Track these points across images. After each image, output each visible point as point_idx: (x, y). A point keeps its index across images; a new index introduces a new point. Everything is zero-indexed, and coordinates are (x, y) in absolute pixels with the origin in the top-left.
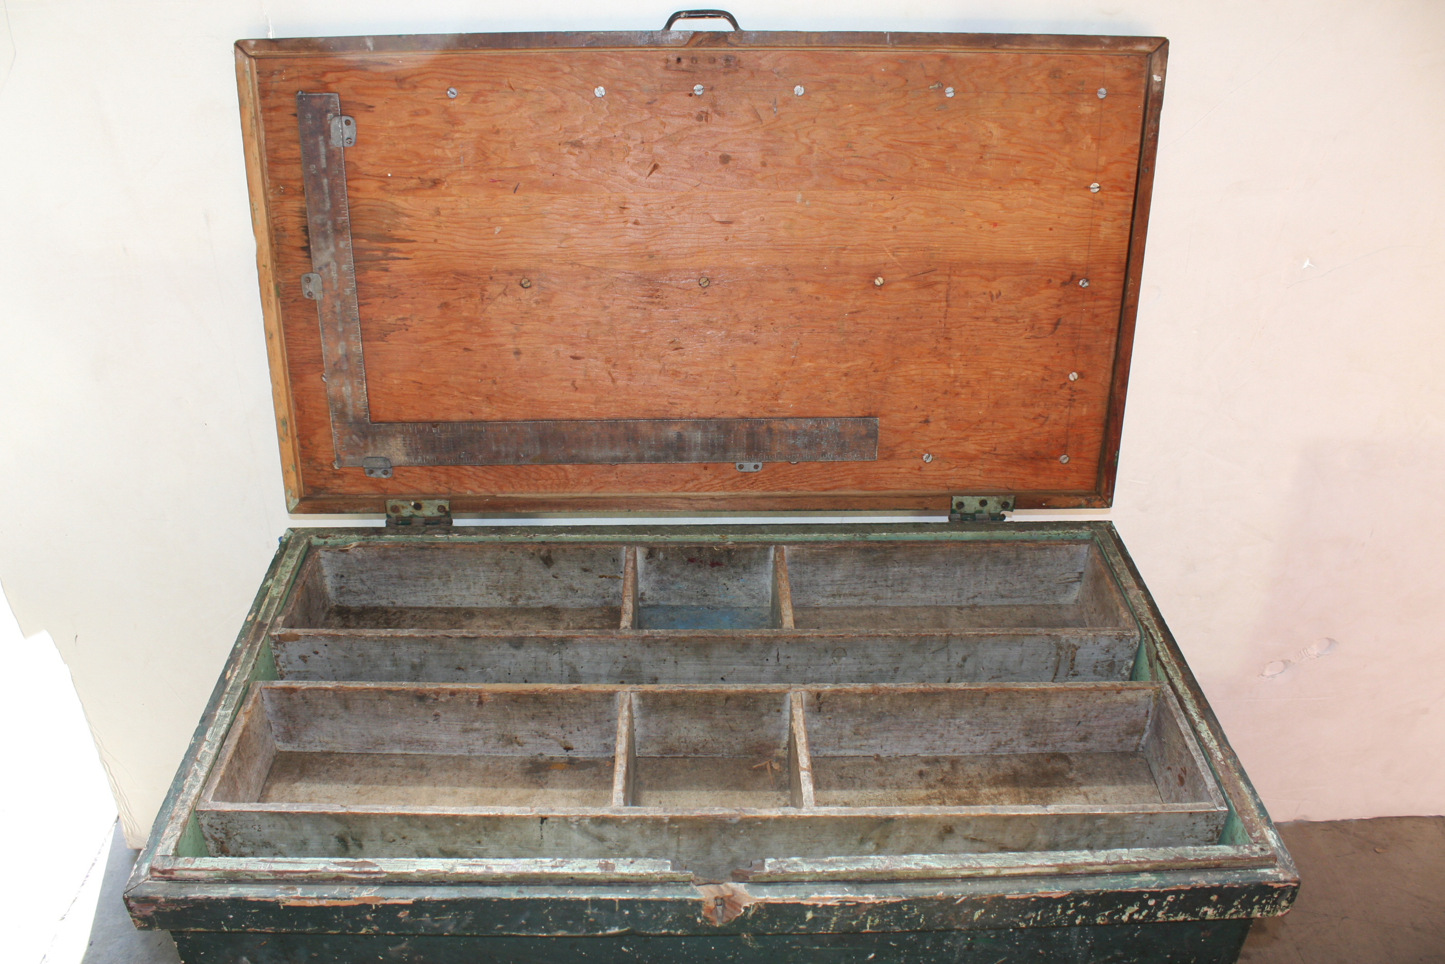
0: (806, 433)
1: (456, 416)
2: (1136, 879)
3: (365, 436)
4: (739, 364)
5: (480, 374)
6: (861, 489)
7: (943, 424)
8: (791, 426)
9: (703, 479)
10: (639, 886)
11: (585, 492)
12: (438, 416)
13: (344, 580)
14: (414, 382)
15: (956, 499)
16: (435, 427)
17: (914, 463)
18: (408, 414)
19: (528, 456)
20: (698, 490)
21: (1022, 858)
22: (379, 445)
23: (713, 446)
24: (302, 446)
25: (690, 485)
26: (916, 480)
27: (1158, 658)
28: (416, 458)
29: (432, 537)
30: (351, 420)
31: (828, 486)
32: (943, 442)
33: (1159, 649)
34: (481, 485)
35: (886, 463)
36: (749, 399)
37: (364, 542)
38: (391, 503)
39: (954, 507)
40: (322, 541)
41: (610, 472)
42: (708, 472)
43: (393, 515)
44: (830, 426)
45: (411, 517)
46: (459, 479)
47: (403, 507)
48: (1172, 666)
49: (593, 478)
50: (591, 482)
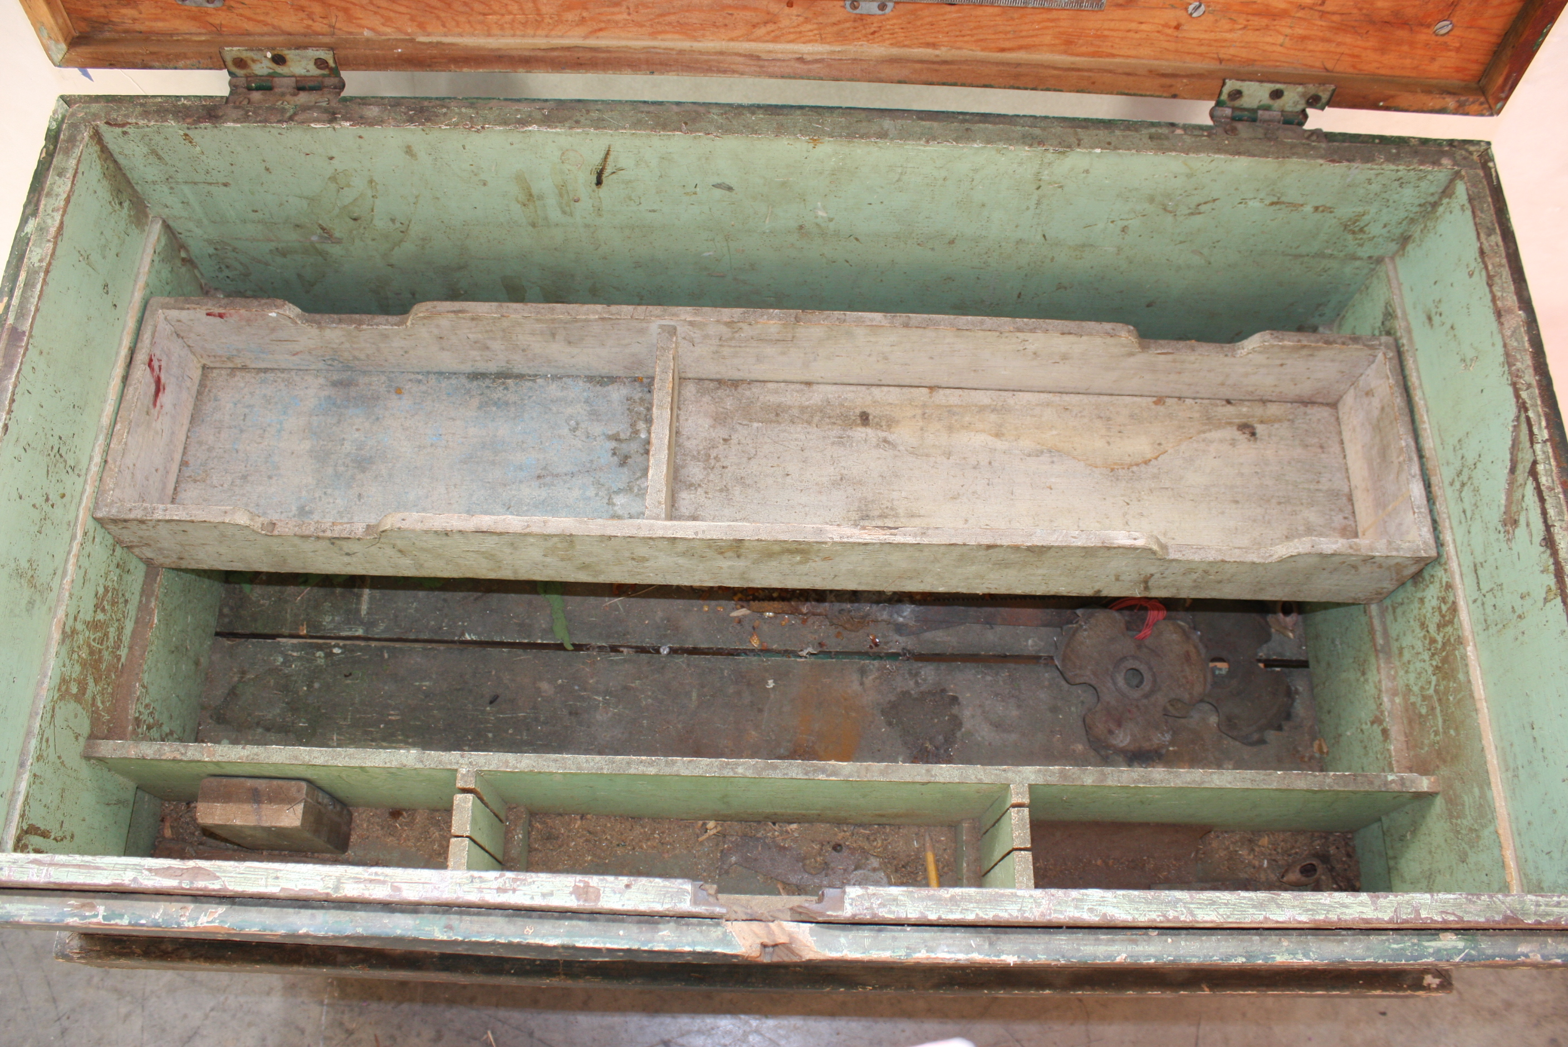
2: (1432, 945)
6: (1065, 52)
9: (785, 23)
10: (639, 922)
11: (574, 38)
15: (1231, 85)
17: (1173, 15)
20: (775, 40)
21: (1261, 906)
25: (761, 31)
26: (1166, 45)
27: (1533, 473)
31: (1007, 44)
33: (1540, 457)
34: (387, 21)
35: (1120, 13)
38: (231, 52)
39: (1224, 97)
40: (118, 132)
42: (794, 11)
43: (240, 72)
45: (272, 75)
46: (346, 10)
47: (254, 61)
48: (1556, 496)
49: (585, 14)
50: (583, 20)
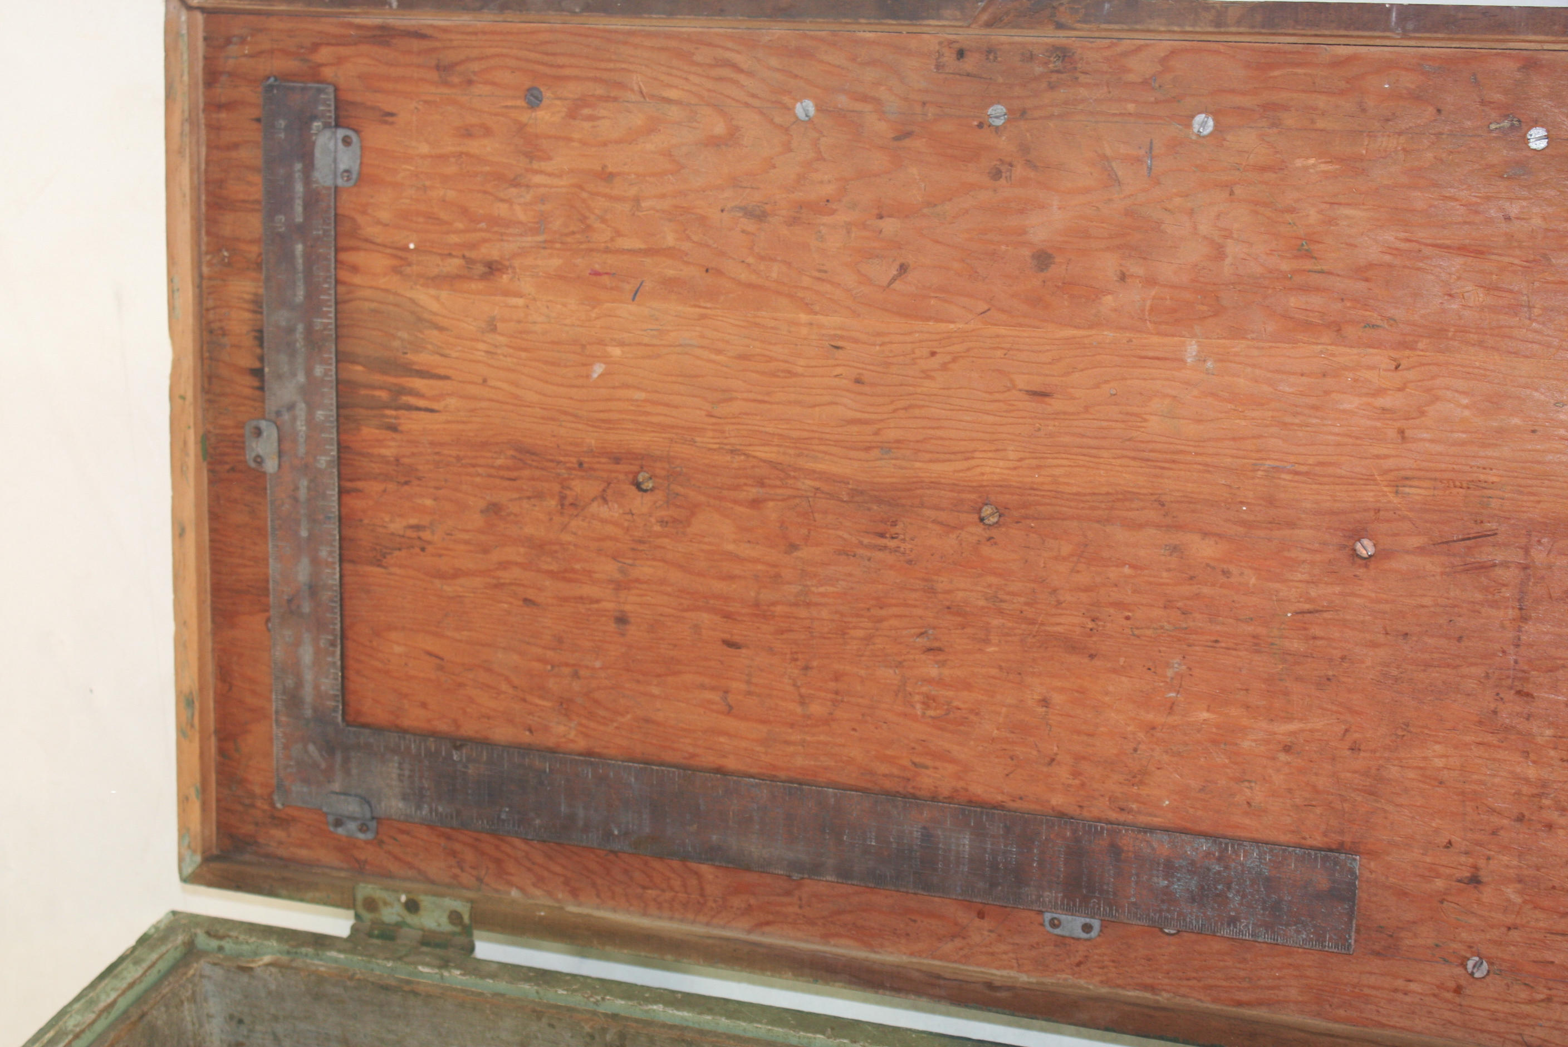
0: (1193, 868)
1: (502, 733)
3: (329, 748)
4: (1057, 699)
5: (550, 654)
6: (1320, 1015)
7: (1511, 892)
8: (1161, 846)
9: (976, 938)
11: (737, 931)
12: (469, 728)
13: (244, 1030)
14: (430, 654)
16: (457, 748)
17: (1449, 973)
18: (414, 717)
19: (626, 834)
20: (964, 960)
22: (354, 771)
23: (994, 866)
24: (222, 752)
25: (948, 947)
26: (1448, 1015)
28: (419, 807)
29: (411, 968)
30: (309, 713)
31: (1243, 996)
32: (1514, 935)
34: (539, 881)
35: (1375, 964)
36: (1076, 774)
37: (285, 959)
38: (366, 891)
40: (214, 943)
41: (788, 893)
42: (985, 924)
43: (367, 916)
44: (1250, 859)
45: (399, 925)
46: (498, 862)
47: (385, 903)
49: (752, 901)
50: (749, 910)
